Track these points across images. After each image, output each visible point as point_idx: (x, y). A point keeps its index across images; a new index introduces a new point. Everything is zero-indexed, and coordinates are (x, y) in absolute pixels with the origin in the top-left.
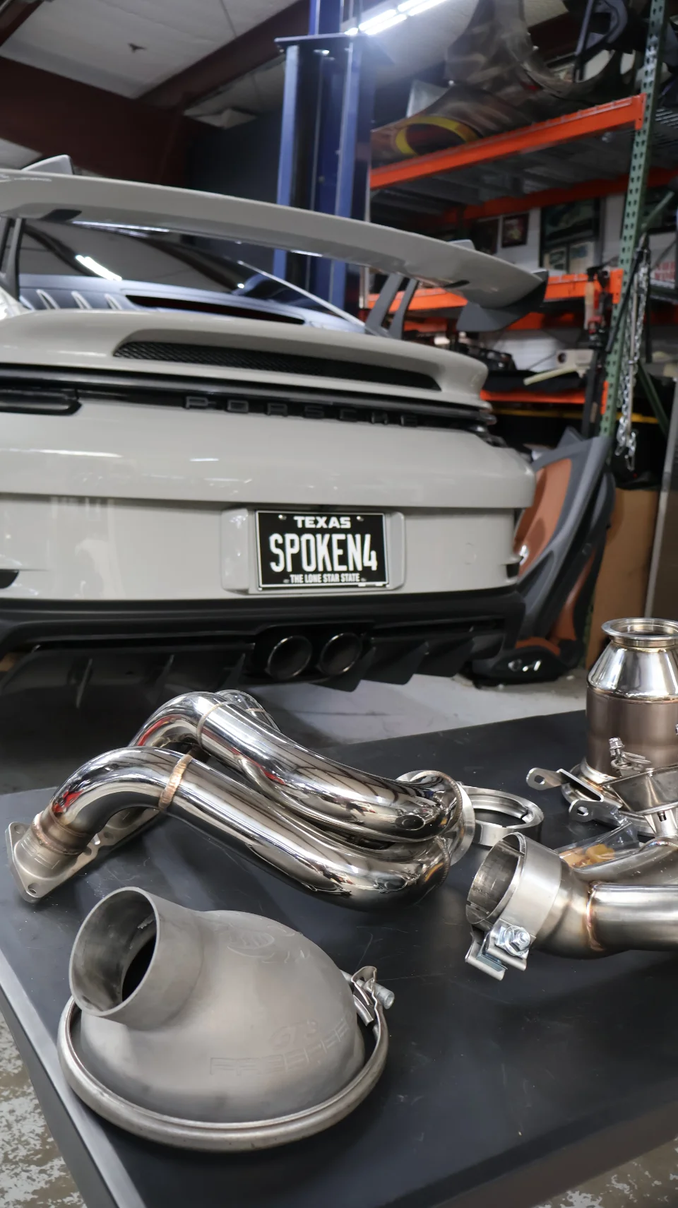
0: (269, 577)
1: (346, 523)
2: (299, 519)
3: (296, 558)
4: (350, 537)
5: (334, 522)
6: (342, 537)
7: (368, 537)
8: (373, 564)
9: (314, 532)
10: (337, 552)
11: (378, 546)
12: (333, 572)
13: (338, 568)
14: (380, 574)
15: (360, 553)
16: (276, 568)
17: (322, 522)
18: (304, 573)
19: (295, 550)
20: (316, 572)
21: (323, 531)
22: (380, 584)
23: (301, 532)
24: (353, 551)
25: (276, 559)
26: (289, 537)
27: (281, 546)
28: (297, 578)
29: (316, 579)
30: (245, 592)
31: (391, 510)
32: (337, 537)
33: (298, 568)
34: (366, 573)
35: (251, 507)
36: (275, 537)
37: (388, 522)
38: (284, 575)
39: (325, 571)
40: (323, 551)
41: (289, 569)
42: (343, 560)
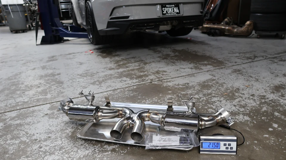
0: (163, 14)
1: (174, 6)
2: (167, 6)
3: (167, 11)
4: (174, 8)
5: (172, 6)
6: (173, 8)
7: (177, 8)
8: (178, 12)
9: (169, 7)
10: (173, 10)
11: (179, 9)
12: (172, 13)
13: (173, 12)
14: (179, 13)
15: (176, 10)
16: (164, 13)
17: (170, 6)
18: (168, 13)
19: (166, 10)
20: (170, 13)
21: (170, 7)
22: (179, 14)
23: (167, 7)
24: (175, 10)
25: (164, 11)
26: (165, 8)
27: (164, 10)
28: (167, 14)
29: (170, 14)
30: (160, 16)
31: (180, 3)
32: (172, 8)
33: (167, 13)
34: (177, 13)
35: (160, 4)
36: (163, 8)
37: (180, 5)
38: (165, 14)
39: (171, 13)
40: (170, 10)
41: (166, 13)
42: (174, 11)
